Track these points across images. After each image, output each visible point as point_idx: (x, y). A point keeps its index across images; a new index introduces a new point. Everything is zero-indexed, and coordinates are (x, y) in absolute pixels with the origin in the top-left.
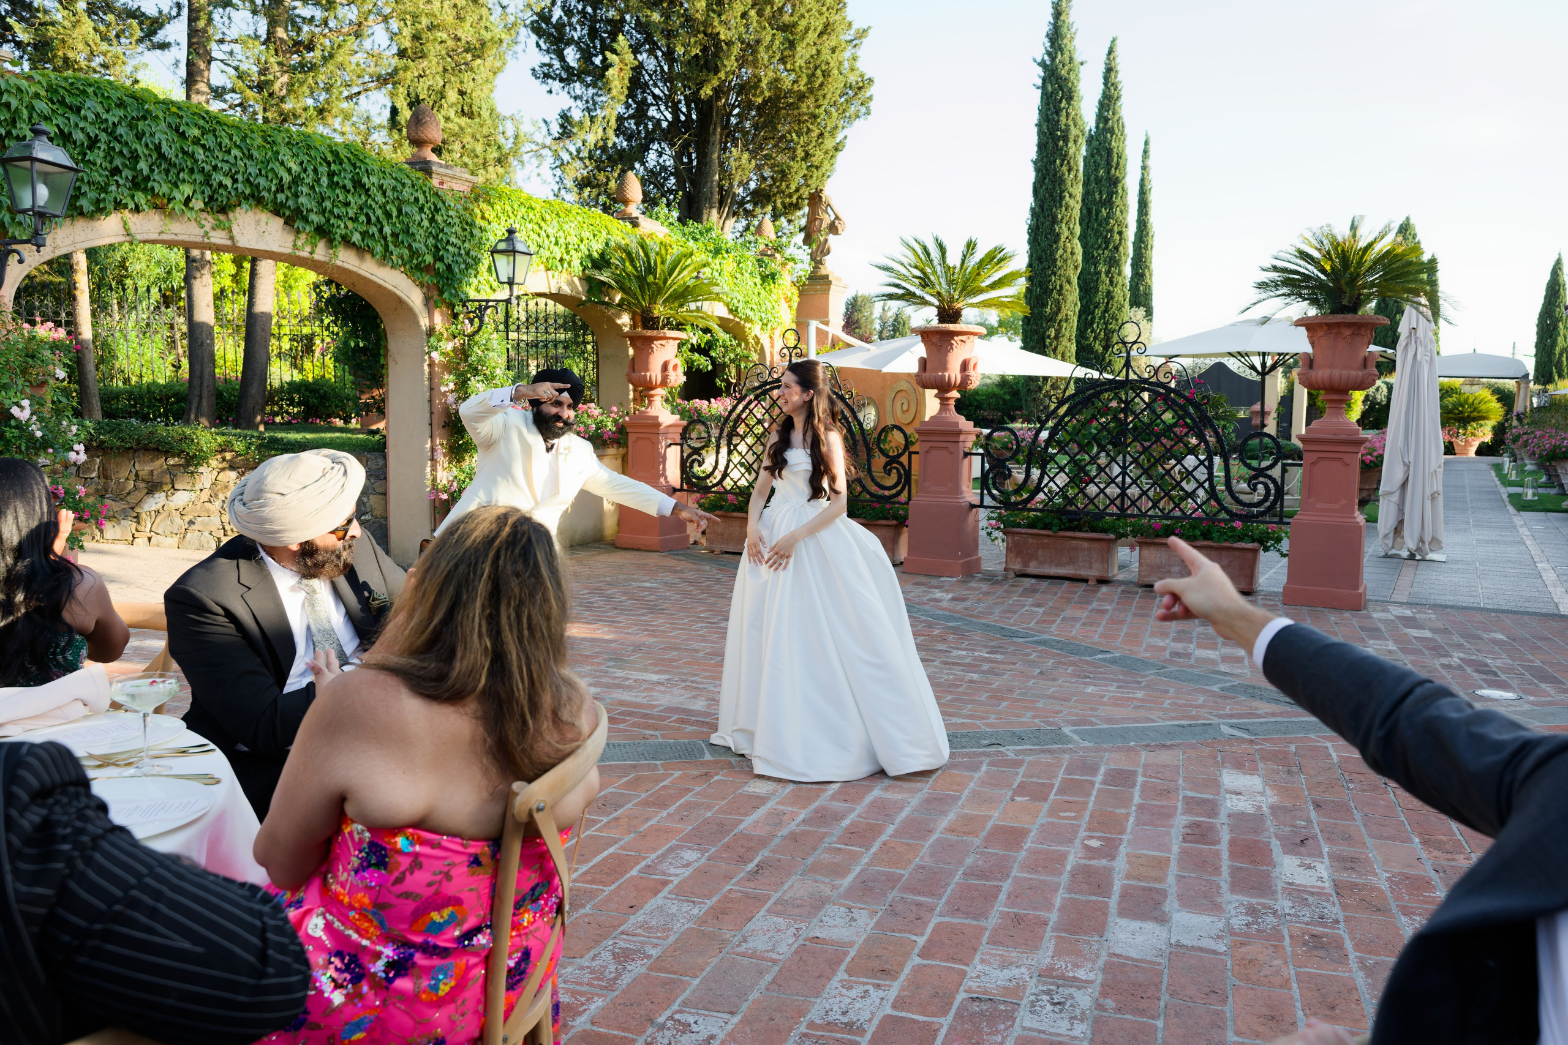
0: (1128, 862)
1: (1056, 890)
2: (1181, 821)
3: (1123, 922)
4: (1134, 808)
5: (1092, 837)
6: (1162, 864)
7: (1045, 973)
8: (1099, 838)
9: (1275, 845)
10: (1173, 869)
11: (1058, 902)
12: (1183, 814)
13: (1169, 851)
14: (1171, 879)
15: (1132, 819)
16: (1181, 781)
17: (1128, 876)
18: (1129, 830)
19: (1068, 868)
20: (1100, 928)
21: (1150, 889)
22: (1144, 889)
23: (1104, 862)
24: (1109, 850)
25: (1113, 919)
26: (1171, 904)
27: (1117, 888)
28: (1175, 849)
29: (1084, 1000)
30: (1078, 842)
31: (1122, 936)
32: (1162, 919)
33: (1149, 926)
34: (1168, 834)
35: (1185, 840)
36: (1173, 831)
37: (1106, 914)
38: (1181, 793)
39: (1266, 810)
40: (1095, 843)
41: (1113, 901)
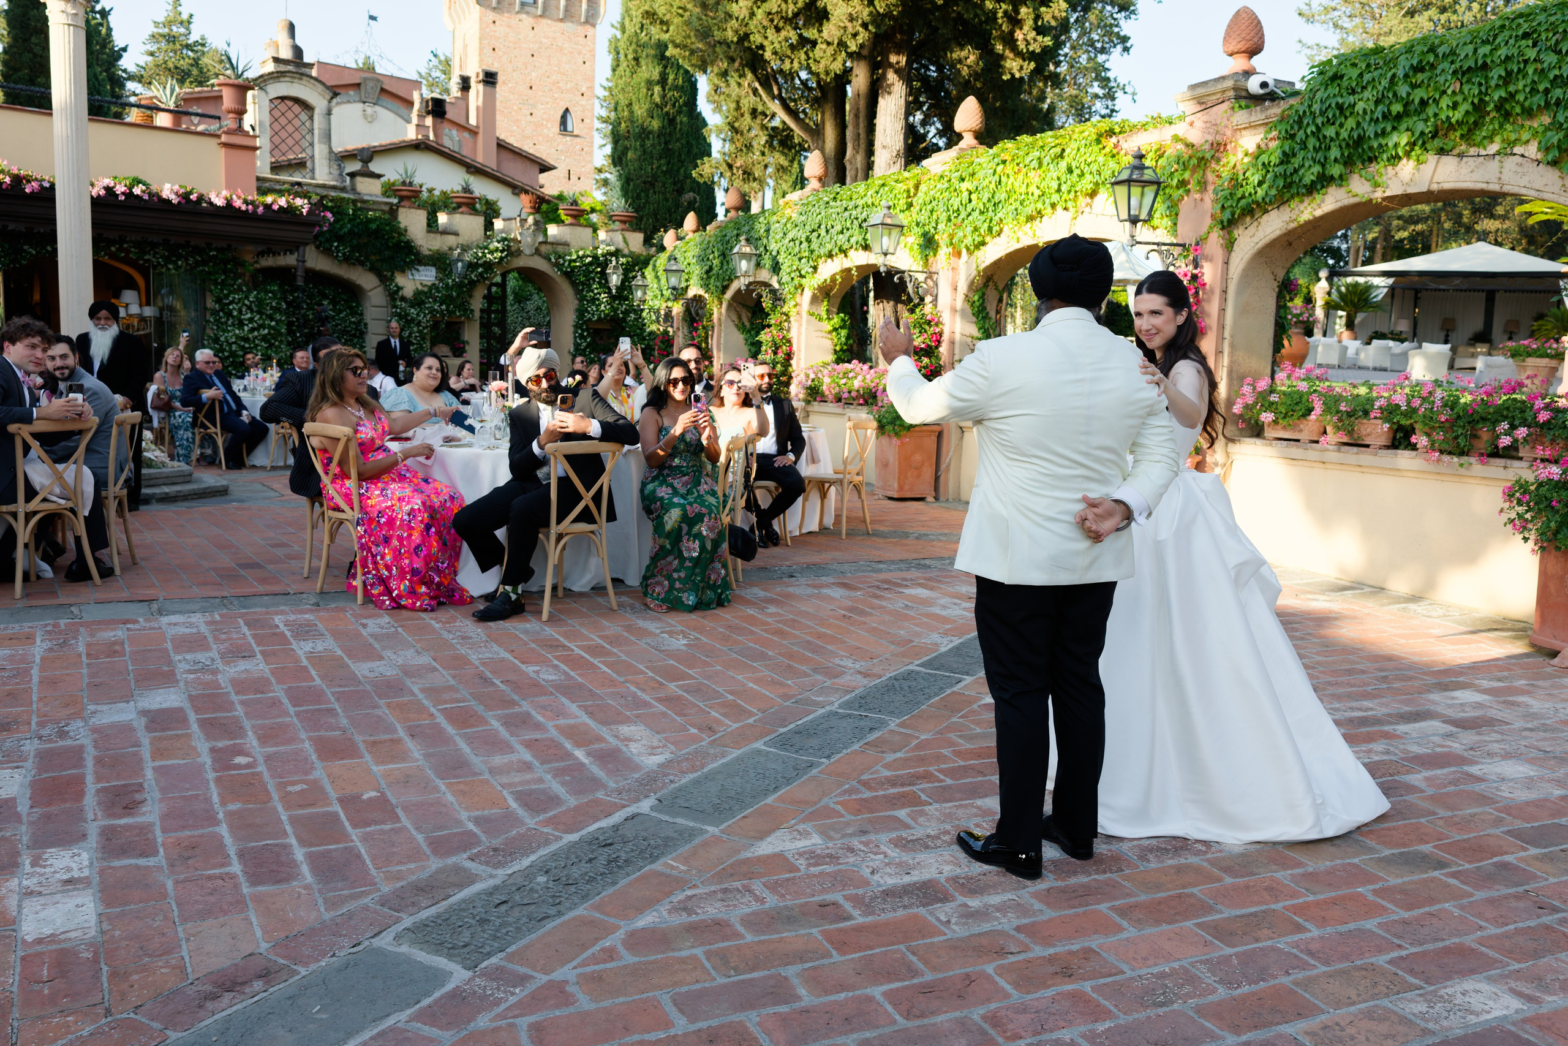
0: (195, 749)
1: (246, 714)
2: (151, 813)
3: (176, 704)
4: (221, 816)
5: (248, 766)
6: (157, 754)
7: (215, 672)
8: (239, 767)
9: (23, 807)
10: (146, 752)
11: (239, 707)
12: (152, 824)
13: (154, 769)
14: (146, 741)
15: (215, 799)
16: (170, 884)
17: (189, 736)
18: (212, 785)
19: (250, 733)
20: (192, 698)
21: (163, 730)
22: (169, 729)
23: (220, 744)
24: (222, 759)
25: (187, 706)
26: (140, 724)
27: (195, 727)
28: (149, 774)
29: (182, 667)
30: (261, 760)
31: (173, 697)
32: (144, 713)
33: (155, 706)
34: (163, 790)
35: (141, 785)
36: (157, 795)
37: (193, 706)
38: (159, 859)
39: (26, 861)
40: (240, 760)
41: (192, 717)
